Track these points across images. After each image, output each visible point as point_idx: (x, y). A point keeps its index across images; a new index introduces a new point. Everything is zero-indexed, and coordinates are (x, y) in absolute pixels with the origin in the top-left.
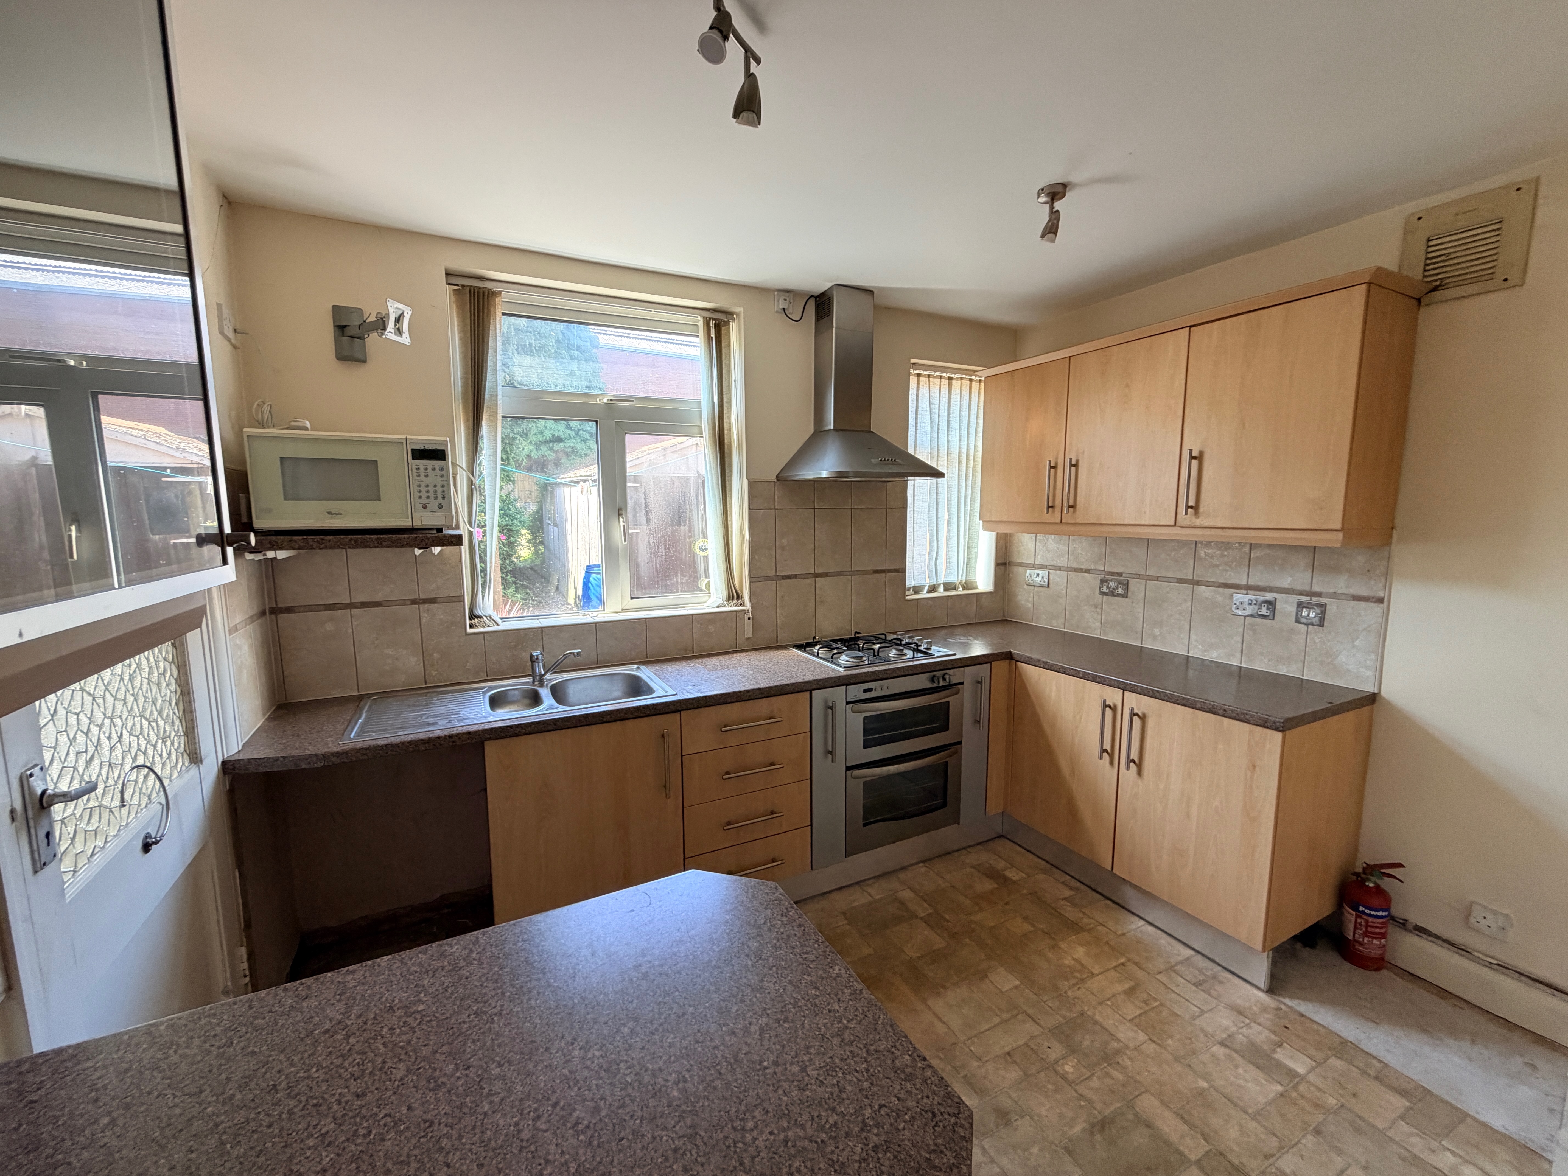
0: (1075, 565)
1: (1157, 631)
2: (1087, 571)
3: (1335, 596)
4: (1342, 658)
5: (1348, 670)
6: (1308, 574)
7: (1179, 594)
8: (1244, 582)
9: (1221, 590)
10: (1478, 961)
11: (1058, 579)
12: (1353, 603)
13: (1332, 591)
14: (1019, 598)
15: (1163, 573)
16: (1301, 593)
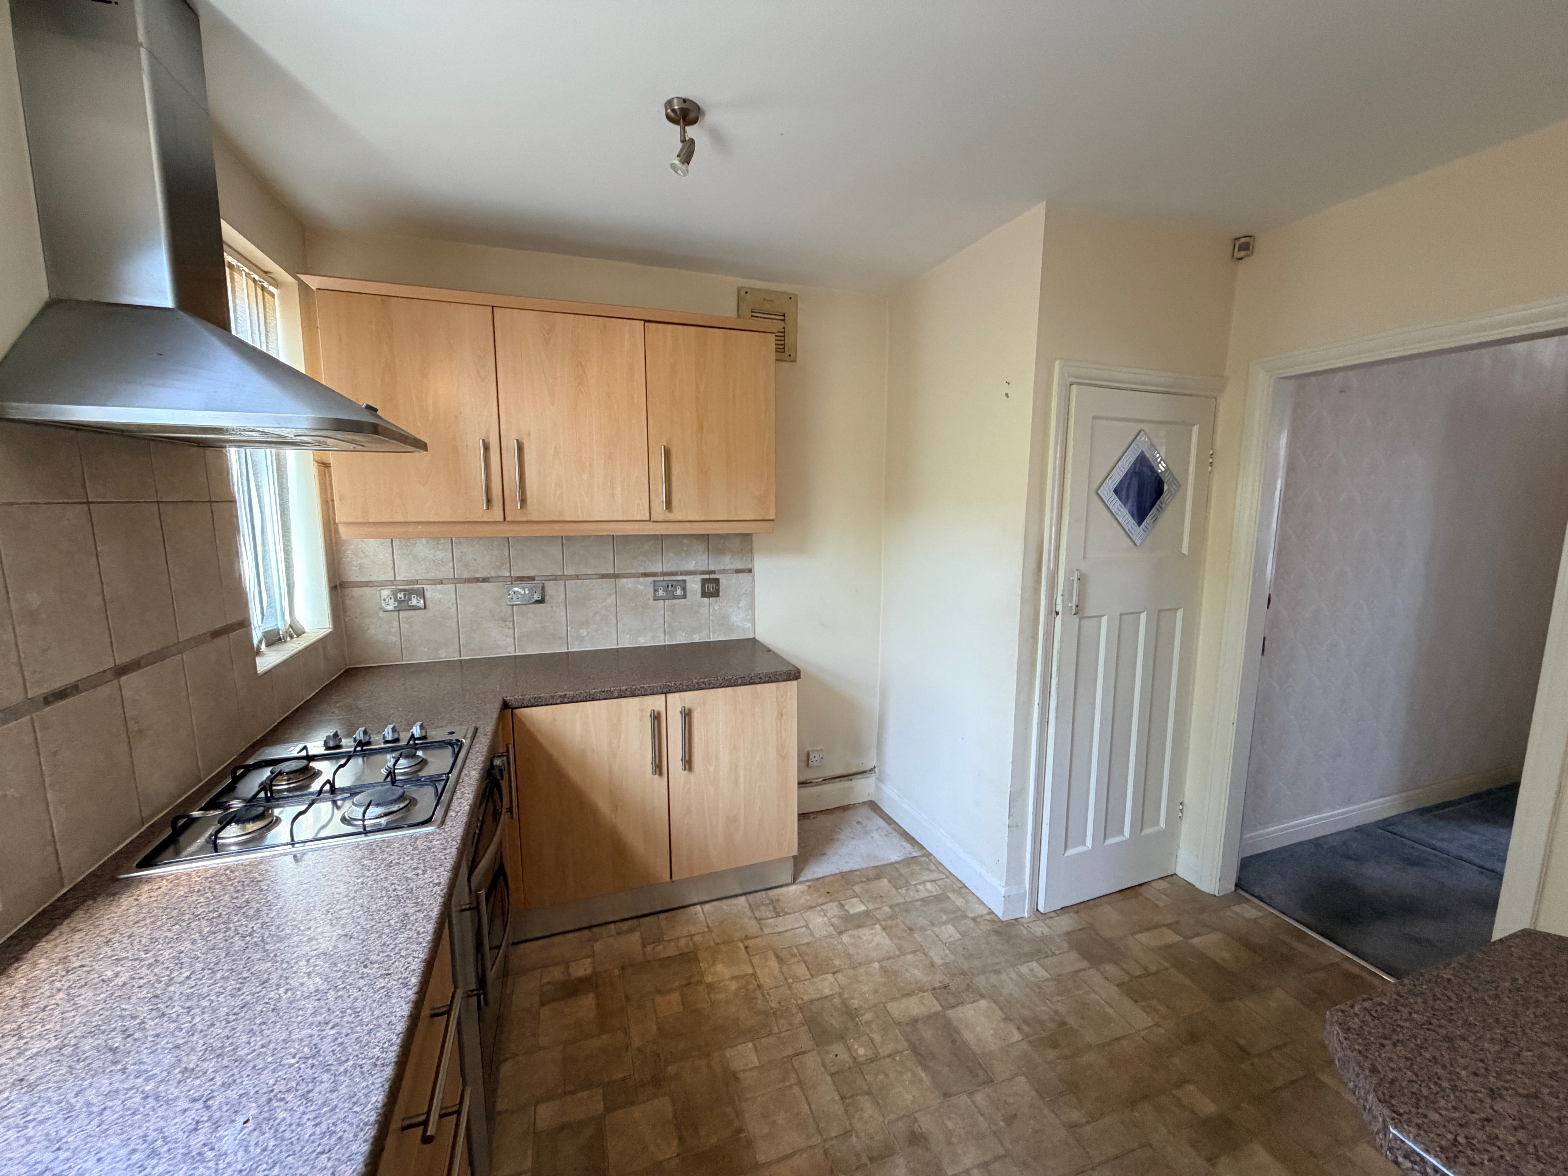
0: (465, 575)
1: (584, 632)
2: (485, 580)
3: (723, 571)
4: (733, 618)
5: (738, 626)
6: (705, 557)
7: (601, 589)
8: (660, 570)
9: (641, 579)
10: (818, 784)
11: (441, 596)
12: (735, 575)
13: (722, 568)
14: (372, 632)
15: (583, 571)
16: (703, 573)
